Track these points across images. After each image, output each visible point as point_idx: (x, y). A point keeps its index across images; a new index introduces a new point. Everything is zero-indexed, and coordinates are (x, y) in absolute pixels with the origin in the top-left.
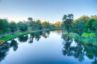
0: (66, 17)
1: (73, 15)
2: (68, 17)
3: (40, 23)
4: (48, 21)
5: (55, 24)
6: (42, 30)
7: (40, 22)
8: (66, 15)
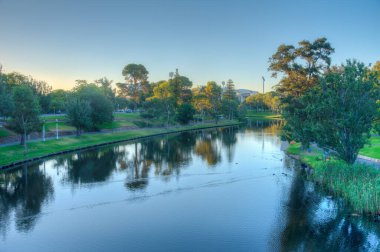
0: (293, 58)
1: (327, 47)
2: (304, 55)
3: (188, 91)
4: (230, 82)
5: (268, 97)
6: (191, 123)
7: (190, 84)
8: (292, 47)
